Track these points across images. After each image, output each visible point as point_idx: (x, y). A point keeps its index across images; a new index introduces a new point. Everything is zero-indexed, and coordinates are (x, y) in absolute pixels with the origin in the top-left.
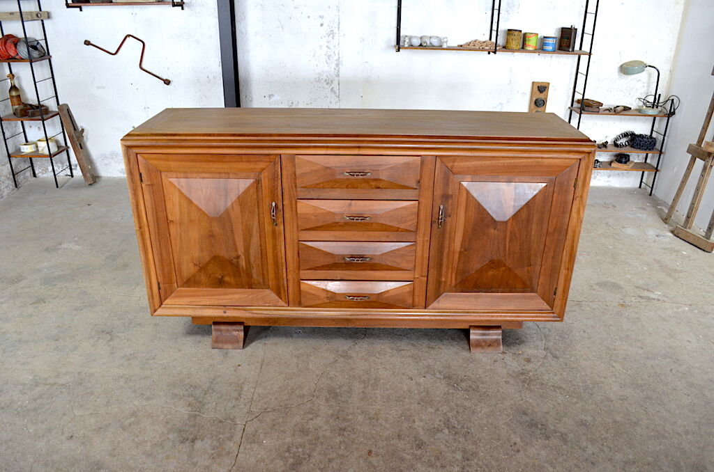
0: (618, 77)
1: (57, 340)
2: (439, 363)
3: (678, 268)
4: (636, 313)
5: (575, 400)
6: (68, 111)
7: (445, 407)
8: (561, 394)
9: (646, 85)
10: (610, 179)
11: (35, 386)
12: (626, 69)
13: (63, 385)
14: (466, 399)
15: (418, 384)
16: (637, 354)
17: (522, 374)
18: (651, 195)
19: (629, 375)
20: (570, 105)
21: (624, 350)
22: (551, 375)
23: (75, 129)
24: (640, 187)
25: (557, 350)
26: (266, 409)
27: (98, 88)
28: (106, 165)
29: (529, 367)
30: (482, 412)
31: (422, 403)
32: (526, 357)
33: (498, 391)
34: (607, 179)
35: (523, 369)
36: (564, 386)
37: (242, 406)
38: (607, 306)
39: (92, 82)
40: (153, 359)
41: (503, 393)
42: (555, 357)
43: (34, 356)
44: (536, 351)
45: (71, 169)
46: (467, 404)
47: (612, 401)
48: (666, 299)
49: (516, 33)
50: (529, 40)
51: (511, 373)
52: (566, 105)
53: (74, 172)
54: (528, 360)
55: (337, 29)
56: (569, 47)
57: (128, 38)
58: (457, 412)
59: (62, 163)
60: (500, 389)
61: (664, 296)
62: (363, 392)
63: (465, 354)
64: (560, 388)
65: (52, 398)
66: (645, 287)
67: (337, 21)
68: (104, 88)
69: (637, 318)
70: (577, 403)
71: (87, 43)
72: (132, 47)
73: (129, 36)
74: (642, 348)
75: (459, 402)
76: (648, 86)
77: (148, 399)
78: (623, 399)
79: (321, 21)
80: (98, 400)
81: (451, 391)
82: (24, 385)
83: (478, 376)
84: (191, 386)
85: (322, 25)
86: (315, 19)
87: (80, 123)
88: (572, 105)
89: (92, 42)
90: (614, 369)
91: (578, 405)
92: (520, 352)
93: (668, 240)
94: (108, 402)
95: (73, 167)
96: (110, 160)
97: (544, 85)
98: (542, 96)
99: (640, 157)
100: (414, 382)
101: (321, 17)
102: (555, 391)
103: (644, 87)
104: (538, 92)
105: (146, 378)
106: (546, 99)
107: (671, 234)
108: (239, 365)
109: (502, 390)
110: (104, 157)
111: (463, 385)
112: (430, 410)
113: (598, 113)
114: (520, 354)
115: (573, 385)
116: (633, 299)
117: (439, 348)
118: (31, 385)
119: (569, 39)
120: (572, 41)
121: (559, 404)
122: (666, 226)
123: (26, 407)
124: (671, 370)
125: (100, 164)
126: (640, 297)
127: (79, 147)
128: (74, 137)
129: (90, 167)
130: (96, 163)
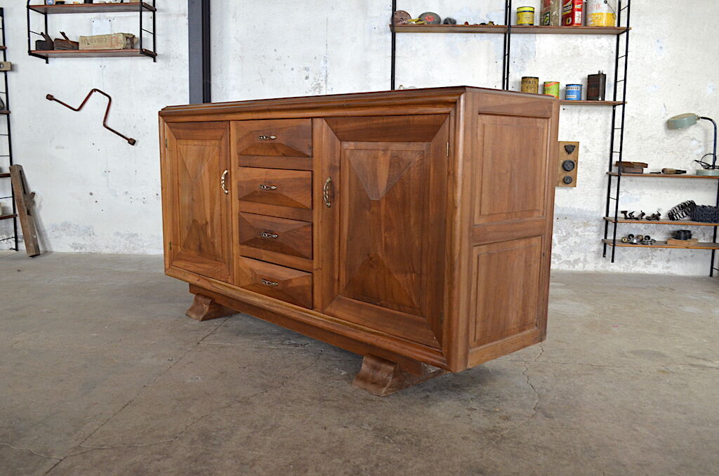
0: (665, 135)
2: (373, 415)
4: (683, 379)
5: (566, 462)
6: (21, 172)
7: (360, 459)
8: (545, 454)
9: (702, 144)
10: (670, 264)
12: (673, 125)
14: (396, 453)
15: (332, 434)
16: (676, 419)
17: (493, 431)
19: (658, 439)
20: (607, 170)
21: (656, 414)
22: (536, 434)
23: (25, 193)
24: (711, 275)
25: (554, 410)
26: (102, 446)
27: (57, 148)
28: (56, 237)
30: (415, 467)
31: (328, 453)
32: (505, 415)
33: (448, 446)
34: (666, 265)
35: (495, 427)
36: (552, 447)
37: (72, 441)
38: (641, 372)
39: (51, 142)
41: (455, 448)
42: (548, 416)
44: (520, 410)
45: (16, 242)
46: (395, 457)
47: (625, 465)
49: (531, 80)
50: (548, 89)
51: (475, 429)
52: (603, 170)
53: (19, 245)
54: (507, 418)
55: (324, 82)
56: (598, 96)
57: (94, 93)
58: (377, 465)
59: (8, 234)
60: (452, 444)
64: (545, 448)
66: (700, 357)
67: (324, 74)
68: (63, 148)
69: (683, 384)
70: (568, 465)
71: (50, 97)
72: (98, 102)
73: (95, 90)
74: (685, 413)
75: (383, 455)
76: (706, 146)
78: (644, 464)
79: (305, 73)
81: (377, 443)
83: (425, 430)
84: (19, 418)
85: (307, 78)
86: (299, 71)
87: (32, 188)
88: (610, 170)
89: (56, 98)
90: (635, 433)
91: (568, 468)
92: (498, 410)
95: (19, 240)
96: (62, 232)
97: (573, 144)
98: (570, 157)
99: (707, 236)
100: (327, 431)
101: (307, 69)
102: (537, 451)
103: (700, 147)
104: (565, 154)
106: (577, 161)
110: (55, 228)
111: (399, 438)
112: (337, 460)
113: (641, 174)
114: (496, 412)
115: (567, 446)
116: (680, 366)
119: (598, 86)
120: (601, 88)
121: (539, 465)
125: (49, 236)
126: (693, 365)
127: (26, 213)
128: (23, 201)
129: (35, 237)
130: (46, 235)
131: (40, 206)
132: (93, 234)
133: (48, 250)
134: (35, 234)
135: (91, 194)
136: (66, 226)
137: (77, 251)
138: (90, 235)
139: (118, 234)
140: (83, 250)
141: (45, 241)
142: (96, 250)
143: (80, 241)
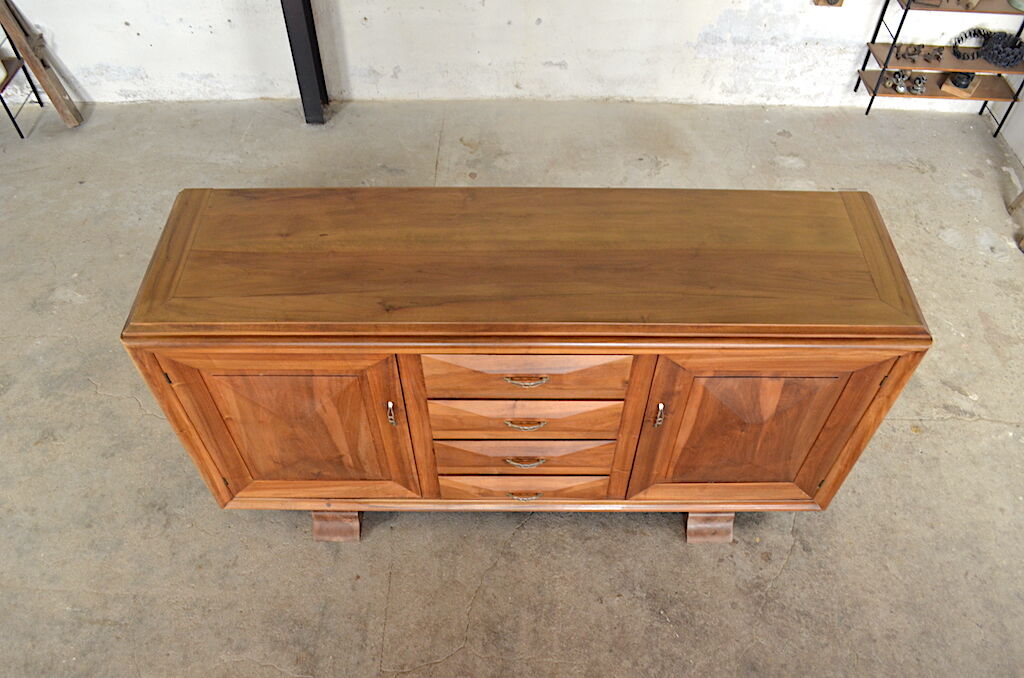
1: (89, 526)
2: (640, 565)
3: (1012, 334)
4: (935, 446)
7: (646, 657)
8: (807, 627)
11: (79, 627)
13: (116, 623)
15: (610, 611)
16: (923, 539)
17: (758, 586)
18: (995, 135)
19: (906, 585)
21: (907, 532)
22: (797, 588)
23: (27, 35)
24: (981, 113)
25: (811, 534)
26: (402, 667)
28: (93, 84)
29: (768, 571)
30: (696, 667)
31: (615, 651)
32: (766, 550)
33: (720, 624)
35: (758, 577)
36: (813, 612)
37: (370, 662)
38: (894, 430)
40: (235, 564)
41: (727, 627)
42: (807, 549)
43: (65, 563)
44: (780, 537)
46: (676, 650)
47: (875, 641)
48: (983, 411)
51: (741, 584)
54: (768, 558)
58: (663, 667)
60: (724, 619)
61: (983, 406)
62: (534, 630)
63: (678, 543)
64: (807, 615)
65: (107, 650)
66: (956, 383)
69: (934, 458)
70: (826, 645)
74: (932, 527)
75: (665, 648)
77: (240, 649)
78: (891, 636)
80: (170, 652)
81: (656, 625)
82: (62, 623)
83: (694, 593)
84: (295, 621)
90: (886, 573)
91: (827, 651)
92: (758, 540)
93: (1006, 260)
94: (185, 657)
95: (39, 92)
96: (100, 77)
100: (603, 607)
102: (799, 622)
105: (230, 606)
107: (1013, 245)
108: (358, 577)
109: (727, 622)
110: (88, 72)
111: (673, 611)
114: (756, 544)
115: (826, 609)
116: (934, 412)
117: (642, 533)
118: (73, 624)
121: (802, 648)
122: (1009, 221)
123: (74, 668)
124: (967, 574)
125: (81, 82)
126: (946, 407)
127: (42, 67)
128: (29, 50)
129: (67, 98)
130: (77, 82)
131: (54, 44)
132: (147, 77)
133: (87, 100)
134: (66, 93)
135: (127, 24)
136: (103, 69)
137: (131, 99)
138: (142, 78)
139: (183, 75)
140: (138, 98)
141: (79, 90)
142: (157, 97)
143: (130, 87)
